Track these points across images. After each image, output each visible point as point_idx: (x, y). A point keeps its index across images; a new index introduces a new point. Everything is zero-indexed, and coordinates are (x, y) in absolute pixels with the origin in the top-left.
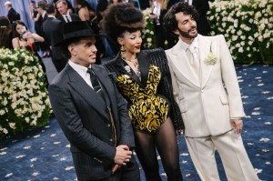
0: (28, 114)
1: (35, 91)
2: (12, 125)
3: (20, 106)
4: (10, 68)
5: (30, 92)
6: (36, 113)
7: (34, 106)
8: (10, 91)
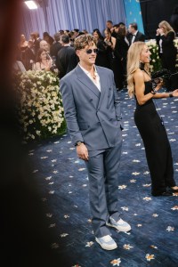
0: (51, 125)
1: (56, 106)
2: (38, 132)
3: (44, 118)
4: (38, 86)
5: (53, 106)
6: (57, 124)
7: (55, 118)
8: (38, 105)
